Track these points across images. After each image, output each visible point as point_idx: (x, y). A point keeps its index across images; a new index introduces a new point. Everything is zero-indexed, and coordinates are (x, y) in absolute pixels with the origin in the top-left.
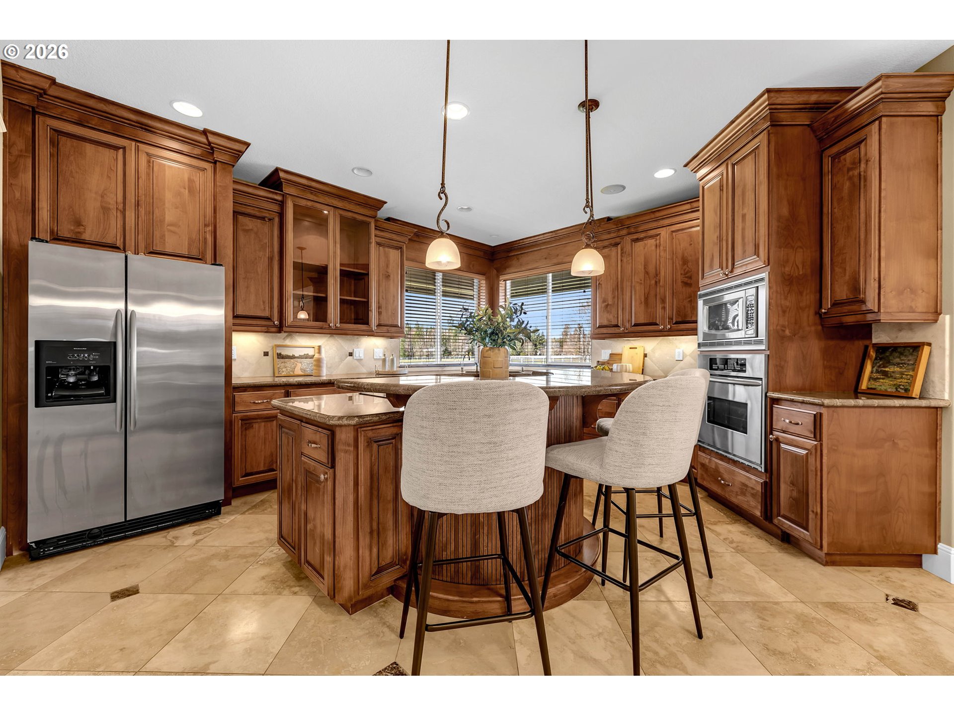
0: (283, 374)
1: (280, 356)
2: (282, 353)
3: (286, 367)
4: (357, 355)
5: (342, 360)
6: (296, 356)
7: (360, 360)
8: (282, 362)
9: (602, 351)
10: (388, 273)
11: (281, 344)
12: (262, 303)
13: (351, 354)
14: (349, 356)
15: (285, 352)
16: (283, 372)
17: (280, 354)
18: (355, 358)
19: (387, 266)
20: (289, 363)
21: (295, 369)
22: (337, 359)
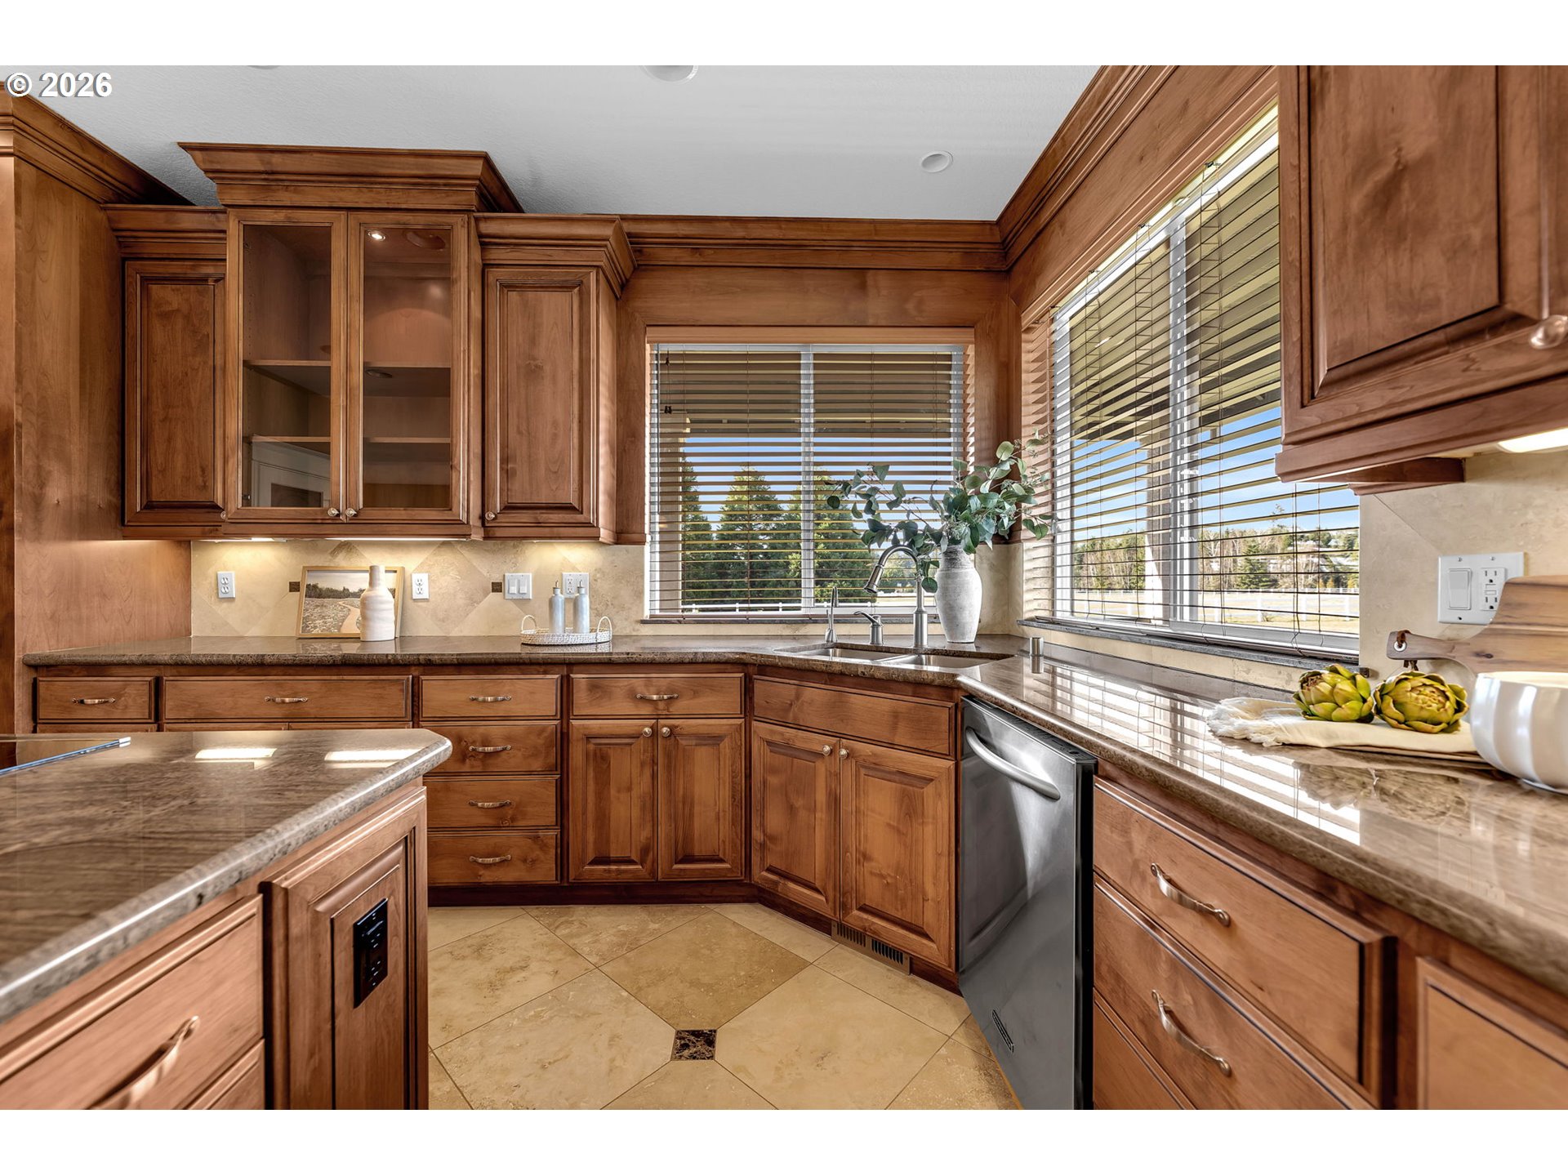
0: (316, 632)
1: (314, 592)
2: (320, 586)
3: (323, 617)
4: (514, 590)
5: (473, 601)
6: (352, 590)
7: (522, 601)
8: (317, 606)
9: (1443, 565)
10: (535, 359)
11: (327, 564)
12: (199, 471)
13: (497, 587)
14: (493, 591)
15: (325, 582)
16: (315, 627)
17: (315, 587)
18: (507, 596)
19: (533, 341)
20: (333, 608)
21: (343, 621)
22: (461, 600)
